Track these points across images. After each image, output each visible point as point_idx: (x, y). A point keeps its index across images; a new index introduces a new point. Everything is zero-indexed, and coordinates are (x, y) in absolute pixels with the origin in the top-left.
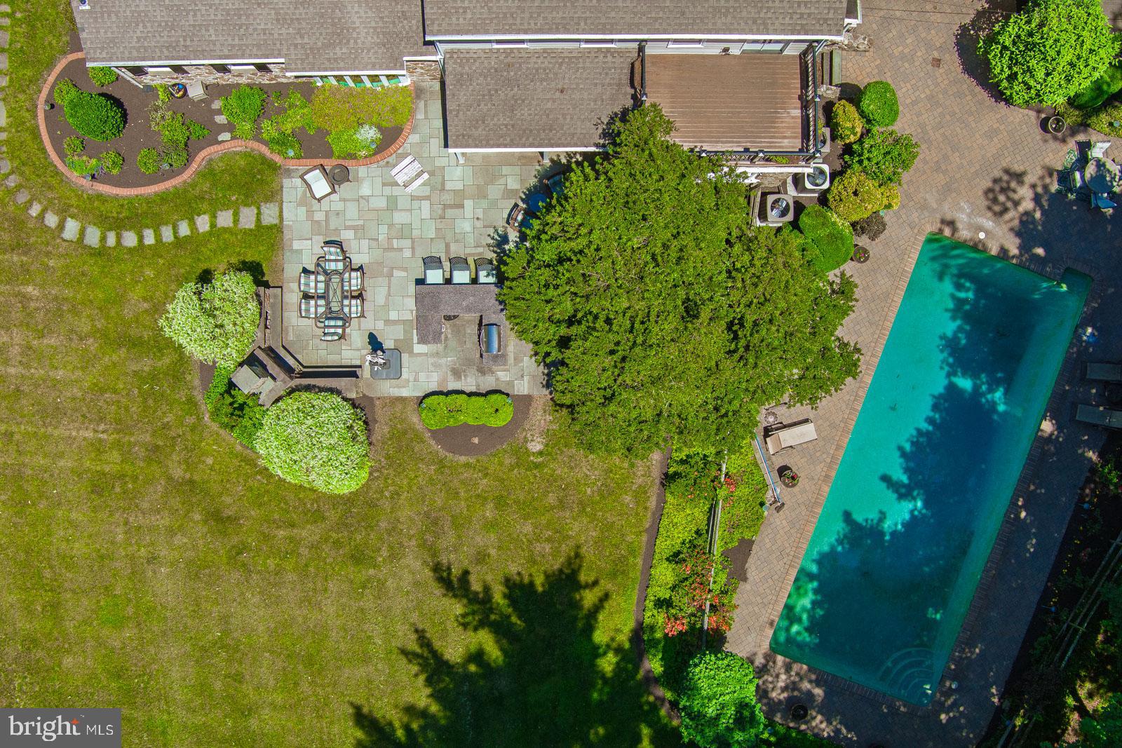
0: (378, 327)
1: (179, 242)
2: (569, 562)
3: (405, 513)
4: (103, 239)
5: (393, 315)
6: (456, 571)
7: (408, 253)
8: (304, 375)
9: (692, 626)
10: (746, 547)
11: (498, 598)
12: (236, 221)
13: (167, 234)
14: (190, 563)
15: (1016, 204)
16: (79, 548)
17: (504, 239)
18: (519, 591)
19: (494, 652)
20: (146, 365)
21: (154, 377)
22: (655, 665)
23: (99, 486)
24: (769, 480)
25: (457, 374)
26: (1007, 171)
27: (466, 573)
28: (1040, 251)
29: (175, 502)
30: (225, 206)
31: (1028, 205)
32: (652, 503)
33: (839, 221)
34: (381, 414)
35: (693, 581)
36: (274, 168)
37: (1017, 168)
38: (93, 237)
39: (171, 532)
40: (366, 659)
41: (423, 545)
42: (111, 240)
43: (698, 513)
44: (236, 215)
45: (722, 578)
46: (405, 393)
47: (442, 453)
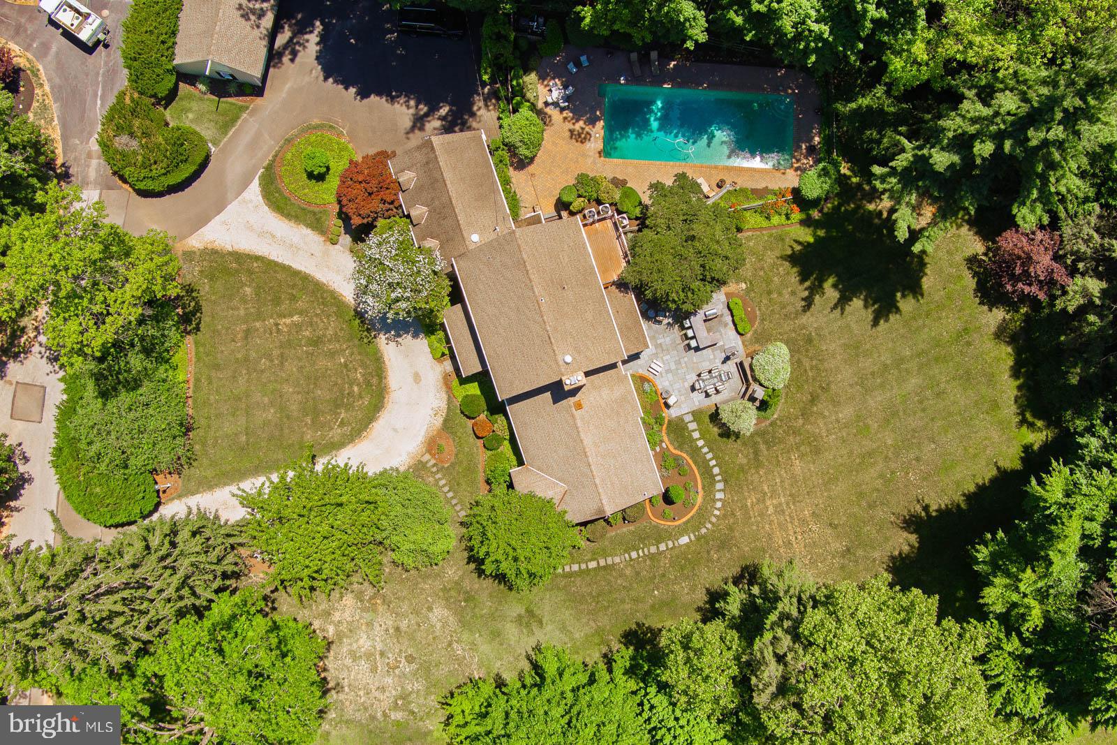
0: (718, 362)
1: (711, 450)
2: (786, 260)
3: (787, 328)
4: (719, 481)
5: (712, 357)
6: (803, 303)
7: (686, 359)
8: (747, 380)
9: (794, 203)
10: (754, 191)
11: (807, 284)
12: (695, 430)
13: (709, 456)
14: (834, 407)
15: (583, 129)
16: (844, 452)
17: (669, 324)
18: (804, 277)
19: (831, 281)
20: (763, 447)
21: (766, 442)
22: (815, 214)
23: (817, 451)
24: (724, 191)
25: (726, 325)
26: (571, 137)
27: (803, 299)
28: (598, 113)
29: (812, 419)
30: (691, 436)
31: (581, 123)
32: (750, 233)
33: (617, 195)
34: (751, 349)
35: (774, 207)
36: (669, 421)
37: (568, 134)
38: (720, 486)
39: (824, 417)
40: (848, 326)
41: (796, 318)
42: (719, 478)
43: (747, 214)
44: (693, 431)
45: (770, 197)
46: (740, 343)
47: (758, 321)
